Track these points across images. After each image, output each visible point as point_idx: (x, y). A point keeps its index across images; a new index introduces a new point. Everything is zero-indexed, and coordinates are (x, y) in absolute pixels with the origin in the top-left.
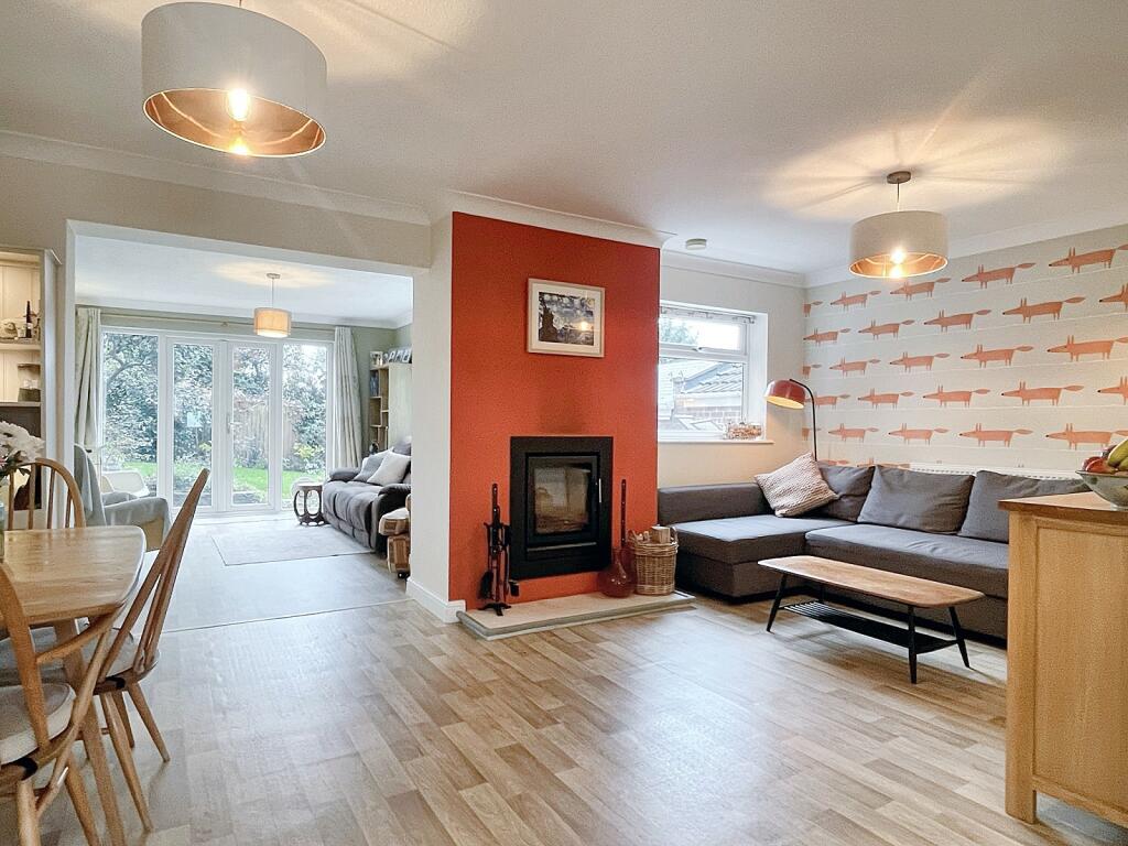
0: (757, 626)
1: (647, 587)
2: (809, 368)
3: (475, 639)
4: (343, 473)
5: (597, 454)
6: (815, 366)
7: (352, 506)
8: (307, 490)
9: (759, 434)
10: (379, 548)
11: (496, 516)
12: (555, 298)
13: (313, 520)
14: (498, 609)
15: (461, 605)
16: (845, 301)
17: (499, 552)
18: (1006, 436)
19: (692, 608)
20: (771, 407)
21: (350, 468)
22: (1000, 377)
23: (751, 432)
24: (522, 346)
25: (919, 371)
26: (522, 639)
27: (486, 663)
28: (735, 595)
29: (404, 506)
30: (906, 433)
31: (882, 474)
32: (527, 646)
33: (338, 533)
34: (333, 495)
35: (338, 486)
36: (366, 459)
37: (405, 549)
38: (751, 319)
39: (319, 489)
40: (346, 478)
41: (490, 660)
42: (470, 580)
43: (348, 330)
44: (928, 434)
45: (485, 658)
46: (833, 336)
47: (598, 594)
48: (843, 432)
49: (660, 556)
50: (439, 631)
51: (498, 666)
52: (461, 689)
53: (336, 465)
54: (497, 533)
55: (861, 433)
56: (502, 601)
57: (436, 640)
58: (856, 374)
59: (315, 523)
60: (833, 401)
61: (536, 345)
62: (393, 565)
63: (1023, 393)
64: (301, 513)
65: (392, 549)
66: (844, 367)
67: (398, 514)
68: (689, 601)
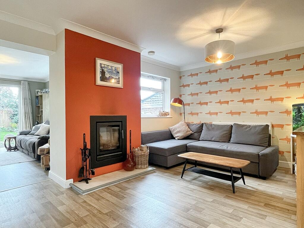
0: (177, 177)
1: (140, 166)
2: (181, 95)
3: (78, 195)
4: (25, 132)
5: (122, 122)
6: (183, 94)
7: (27, 143)
8: (10, 139)
9: (168, 115)
10: (38, 159)
11: (85, 146)
12: (106, 66)
13: (13, 149)
14: (87, 180)
15: (71, 181)
16: (192, 75)
17: (86, 159)
18: (239, 113)
19: (156, 172)
20: (172, 107)
21: (28, 129)
22: (237, 97)
23: (166, 114)
24: (94, 83)
25: (214, 95)
26: (97, 192)
27: (83, 206)
28: (168, 166)
29: (47, 143)
30: (210, 113)
31: (206, 126)
32: (99, 196)
33: (23, 154)
34: (20, 140)
35: (22, 137)
36: (34, 127)
37: (48, 160)
38: (165, 80)
39: (15, 138)
40: (26, 133)
41: (84, 205)
42: (75, 171)
43: (27, 82)
44: (217, 114)
45: (81, 204)
46: (189, 85)
47: (123, 170)
48: (192, 114)
49: (144, 155)
50: (62, 193)
51: (88, 207)
52: (73, 222)
53: (23, 129)
54: (86, 151)
55: (197, 114)
56: (88, 177)
57: (61, 197)
58: (196, 96)
59: (13, 150)
60: (189, 104)
61: (99, 82)
62: (44, 165)
63: (243, 101)
64: (8, 146)
65: (43, 160)
66: (192, 95)
67: (46, 146)
68: (154, 170)
